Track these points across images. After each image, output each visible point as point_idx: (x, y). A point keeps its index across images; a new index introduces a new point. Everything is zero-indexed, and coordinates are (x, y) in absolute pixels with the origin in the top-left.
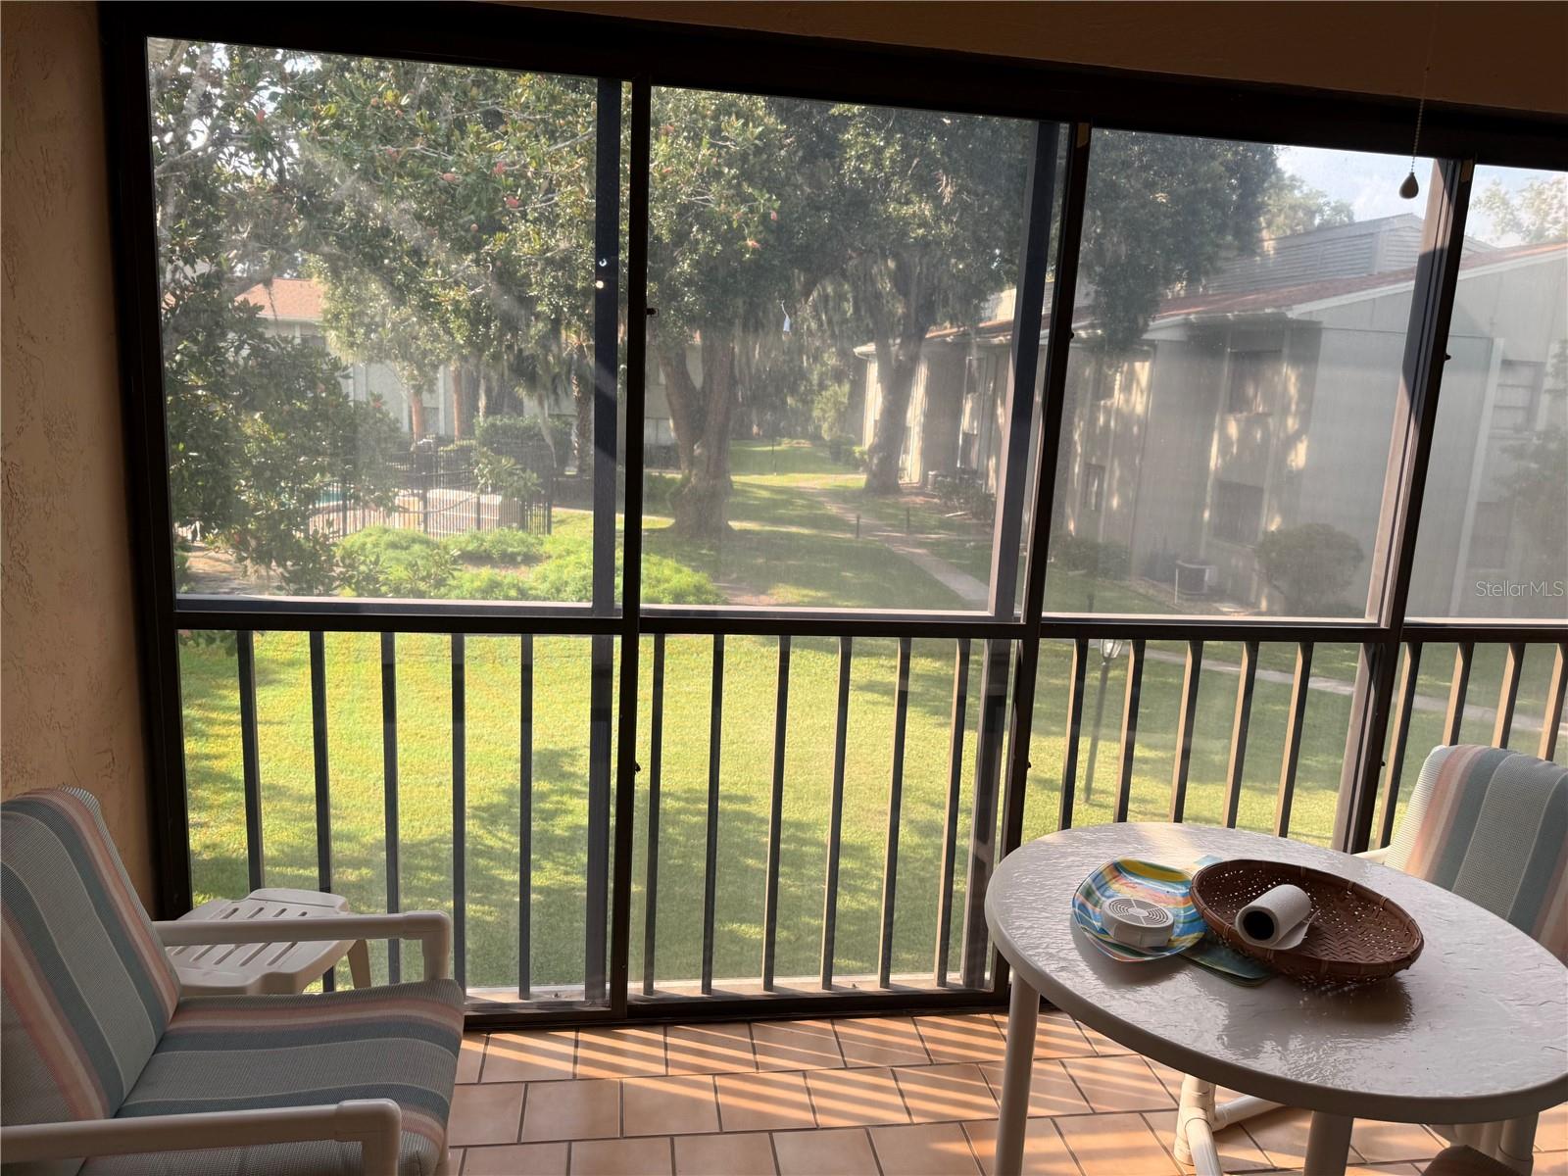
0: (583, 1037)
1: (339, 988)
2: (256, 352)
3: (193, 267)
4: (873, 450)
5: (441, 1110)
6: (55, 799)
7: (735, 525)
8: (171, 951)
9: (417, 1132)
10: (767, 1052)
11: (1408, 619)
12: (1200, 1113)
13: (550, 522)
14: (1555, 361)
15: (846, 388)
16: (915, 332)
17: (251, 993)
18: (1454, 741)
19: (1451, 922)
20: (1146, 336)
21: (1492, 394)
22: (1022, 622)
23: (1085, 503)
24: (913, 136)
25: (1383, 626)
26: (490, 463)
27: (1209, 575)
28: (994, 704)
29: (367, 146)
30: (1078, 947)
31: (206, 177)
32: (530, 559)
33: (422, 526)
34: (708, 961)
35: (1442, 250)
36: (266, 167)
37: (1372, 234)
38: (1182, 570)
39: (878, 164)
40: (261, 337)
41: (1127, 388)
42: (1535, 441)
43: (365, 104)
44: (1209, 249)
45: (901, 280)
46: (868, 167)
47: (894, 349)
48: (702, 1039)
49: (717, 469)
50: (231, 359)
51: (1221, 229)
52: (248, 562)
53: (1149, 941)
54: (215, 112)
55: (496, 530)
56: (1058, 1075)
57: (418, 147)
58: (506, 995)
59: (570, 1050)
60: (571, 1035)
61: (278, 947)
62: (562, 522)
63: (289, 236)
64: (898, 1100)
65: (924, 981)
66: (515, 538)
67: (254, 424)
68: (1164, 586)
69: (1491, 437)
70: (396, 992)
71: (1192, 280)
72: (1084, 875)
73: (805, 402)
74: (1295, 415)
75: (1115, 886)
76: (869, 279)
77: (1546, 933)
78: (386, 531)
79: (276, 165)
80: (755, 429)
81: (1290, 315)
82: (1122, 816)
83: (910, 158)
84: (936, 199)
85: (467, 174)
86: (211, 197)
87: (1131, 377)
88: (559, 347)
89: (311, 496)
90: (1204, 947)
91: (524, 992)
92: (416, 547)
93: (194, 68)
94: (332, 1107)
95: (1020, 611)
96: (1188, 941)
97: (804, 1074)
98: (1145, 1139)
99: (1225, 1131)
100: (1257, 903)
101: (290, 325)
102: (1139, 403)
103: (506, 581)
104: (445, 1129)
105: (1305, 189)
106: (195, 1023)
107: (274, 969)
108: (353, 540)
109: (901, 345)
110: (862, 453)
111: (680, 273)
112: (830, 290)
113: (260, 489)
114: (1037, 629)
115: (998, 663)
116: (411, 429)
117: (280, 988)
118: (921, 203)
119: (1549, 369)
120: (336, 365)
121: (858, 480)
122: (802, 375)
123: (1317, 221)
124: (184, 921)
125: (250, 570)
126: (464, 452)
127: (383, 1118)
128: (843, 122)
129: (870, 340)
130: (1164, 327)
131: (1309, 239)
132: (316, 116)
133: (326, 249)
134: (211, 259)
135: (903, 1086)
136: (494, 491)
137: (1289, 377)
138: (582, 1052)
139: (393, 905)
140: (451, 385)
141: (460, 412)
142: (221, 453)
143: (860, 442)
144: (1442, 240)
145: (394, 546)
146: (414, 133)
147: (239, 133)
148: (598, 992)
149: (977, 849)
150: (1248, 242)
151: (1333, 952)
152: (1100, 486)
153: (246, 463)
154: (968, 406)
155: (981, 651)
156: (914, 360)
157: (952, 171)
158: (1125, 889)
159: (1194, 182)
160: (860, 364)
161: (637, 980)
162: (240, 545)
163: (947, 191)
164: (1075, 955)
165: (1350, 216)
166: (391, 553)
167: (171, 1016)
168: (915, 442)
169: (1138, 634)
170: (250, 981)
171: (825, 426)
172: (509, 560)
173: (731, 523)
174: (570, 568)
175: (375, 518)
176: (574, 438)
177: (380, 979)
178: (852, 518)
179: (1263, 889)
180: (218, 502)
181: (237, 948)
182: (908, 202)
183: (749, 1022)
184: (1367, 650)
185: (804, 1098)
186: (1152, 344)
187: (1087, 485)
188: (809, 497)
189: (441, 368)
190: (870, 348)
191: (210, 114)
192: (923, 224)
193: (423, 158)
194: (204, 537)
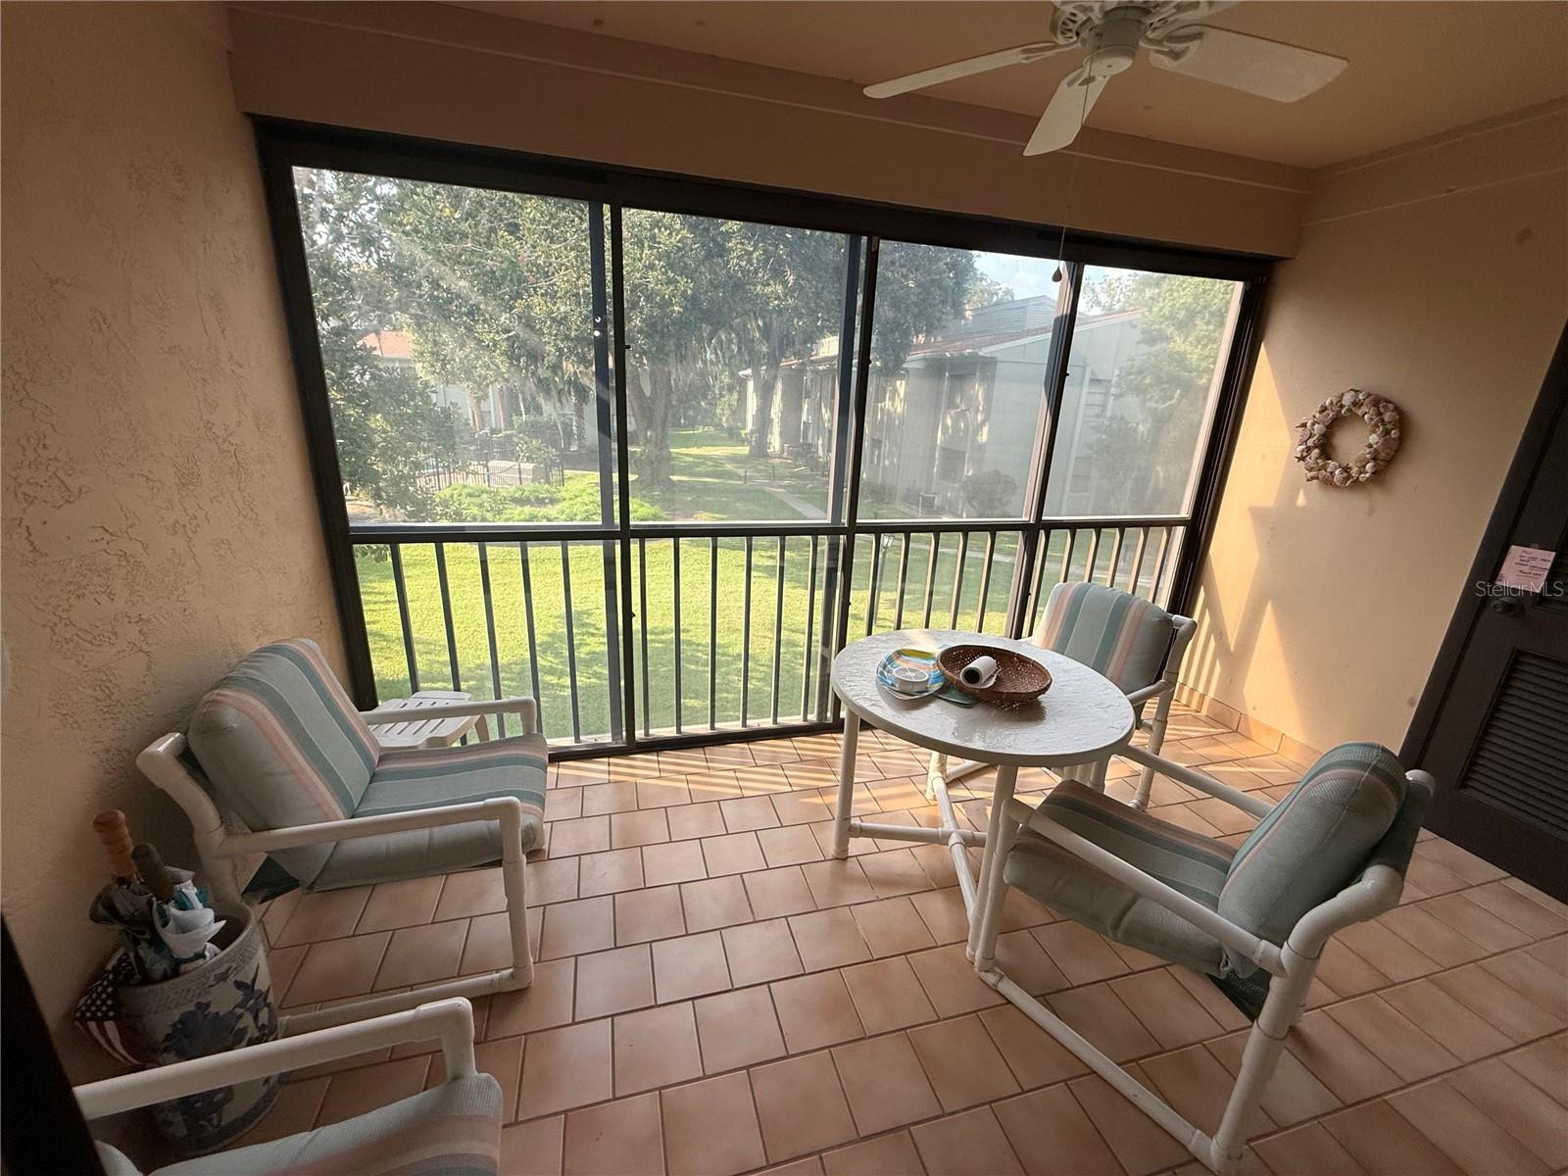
0: (612, 760)
1: (469, 743)
2: (373, 377)
3: (327, 322)
4: (752, 432)
5: (541, 802)
6: (293, 645)
7: (674, 478)
8: (372, 728)
9: (529, 813)
10: (713, 761)
11: (1044, 518)
12: (940, 774)
13: (563, 479)
14: (1116, 379)
15: (735, 396)
16: (774, 363)
17: (421, 748)
18: (1065, 581)
19: (1065, 671)
20: (904, 366)
21: (1084, 396)
22: (846, 526)
23: (872, 461)
24: (770, 245)
25: (1031, 522)
26: (526, 443)
27: (937, 501)
28: (831, 572)
29: (436, 243)
30: (880, 694)
31: (329, 264)
32: (553, 501)
33: (487, 483)
34: (679, 718)
35: (1066, 316)
36: (368, 258)
37: (1023, 307)
38: (924, 498)
39: (749, 261)
40: (376, 367)
41: (892, 399)
42: (1106, 423)
43: (432, 216)
44: (938, 314)
45: (766, 332)
46: (744, 263)
47: (762, 372)
48: (678, 757)
49: (662, 444)
50: (359, 382)
51: (944, 302)
52: (382, 507)
53: (917, 688)
54: (331, 220)
55: (532, 485)
56: (868, 762)
57: (469, 245)
58: (567, 742)
59: (606, 768)
60: (606, 760)
61: (435, 722)
62: (570, 478)
63: (389, 303)
64: (784, 780)
65: (796, 720)
66: (543, 490)
67: (377, 421)
68: (914, 507)
69: (1083, 422)
70: (505, 743)
71: (928, 333)
72: (883, 658)
73: (710, 404)
74: (982, 412)
75: (898, 662)
76: (745, 329)
77: (1109, 674)
78: (465, 487)
79: (375, 256)
80: (682, 421)
81: (981, 353)
82: (898, 627)
83: (768, 259)
84: (785, 283)
85: (502, 262)
86: (334, 277)
87: (895, 391)
88: (563, 373)
89: (417, 466)
90: (944, 690)
91: (577, 739)
92: (485, 495)
93: (314, 190)
94: (482, 803)
95: (845, 521)
96: (936, 687)
97: (735, 770)
98: (911, 788)
99: (953, 782)
100: (971, 666)
101: (393, 360)
102: (899, 407)
103: (540, 515)
104: (544, 810)
105: (989, 281)
106: (388, 766)
107: (432, 735)
108: (446, 492)
109: (766, 370)
110: (746, 434)
111: (635, 327)
112: (723, 337)
113: (385, 462)
114: (854, 528)
115: (833, 548)
116: (475, 425)
117: (437, 744)
118: (775, 284)
119: (1113, 383)
120: (426, 384)
121: (745, 450)
122: (708, 387)
123: (995, 299)
124: (375, 711)
125: (384, 511)
126: (509, 438)
127: (510, 806)
128: (728, 236)
129: (749, 367)
130: (914, 361)
131: (992, 309)
132: (401, 224)
133: (413, 311)
134: (339, 318)
135: (787, 773)
136: (528, 461)
137: (978, 390)
138: (612, 768)
139: (498, 697)
140: (497, 396)
141: (504, 414)
142: (358, 440)
143: (744, 428)
144: (1067, 311)
145: (470, 495)
146: (464, 236)
147: (349, 234)
148: (619, 737)
149: (823, 650)
150: (959, 313)
151: (1008, 688)
152: (879, 452)
153: (374, 446)
154: (805, 407)
155: (824, 541)
156: (775, 378)
157: (793, 268)
158: (901, 663)
159: (930, 275)
160: (743, 382)
161: (641, 729)
162: (377, 495)
163: (791, 279)
164: (879, 698)
165: (1012, 297)
166: (469, 500)
167: (377, 761)
168: (776, 428)
169: (907, 530)
170: (420, 742)
171: (724, 419)
172: (540, 502)
173: (671, 477)
174: (578, 505)
175: (459, 480)
176: (575, 428)
177: (494, 736)
178: (741, 472)
179: (973, 659)
180: (360, 470)
181: (410, 724)
182: (769, 285)
183: (703, 747)
184: (1023, 534)
185: (735, 783)
186: (906, 370)
187: (872, 453)
188: (716, 461)
189: (490, 387)
190: (749, 372)
191: (328, 222)
192: (778, 298)
193: (473, 252)
194: (352, 492)
